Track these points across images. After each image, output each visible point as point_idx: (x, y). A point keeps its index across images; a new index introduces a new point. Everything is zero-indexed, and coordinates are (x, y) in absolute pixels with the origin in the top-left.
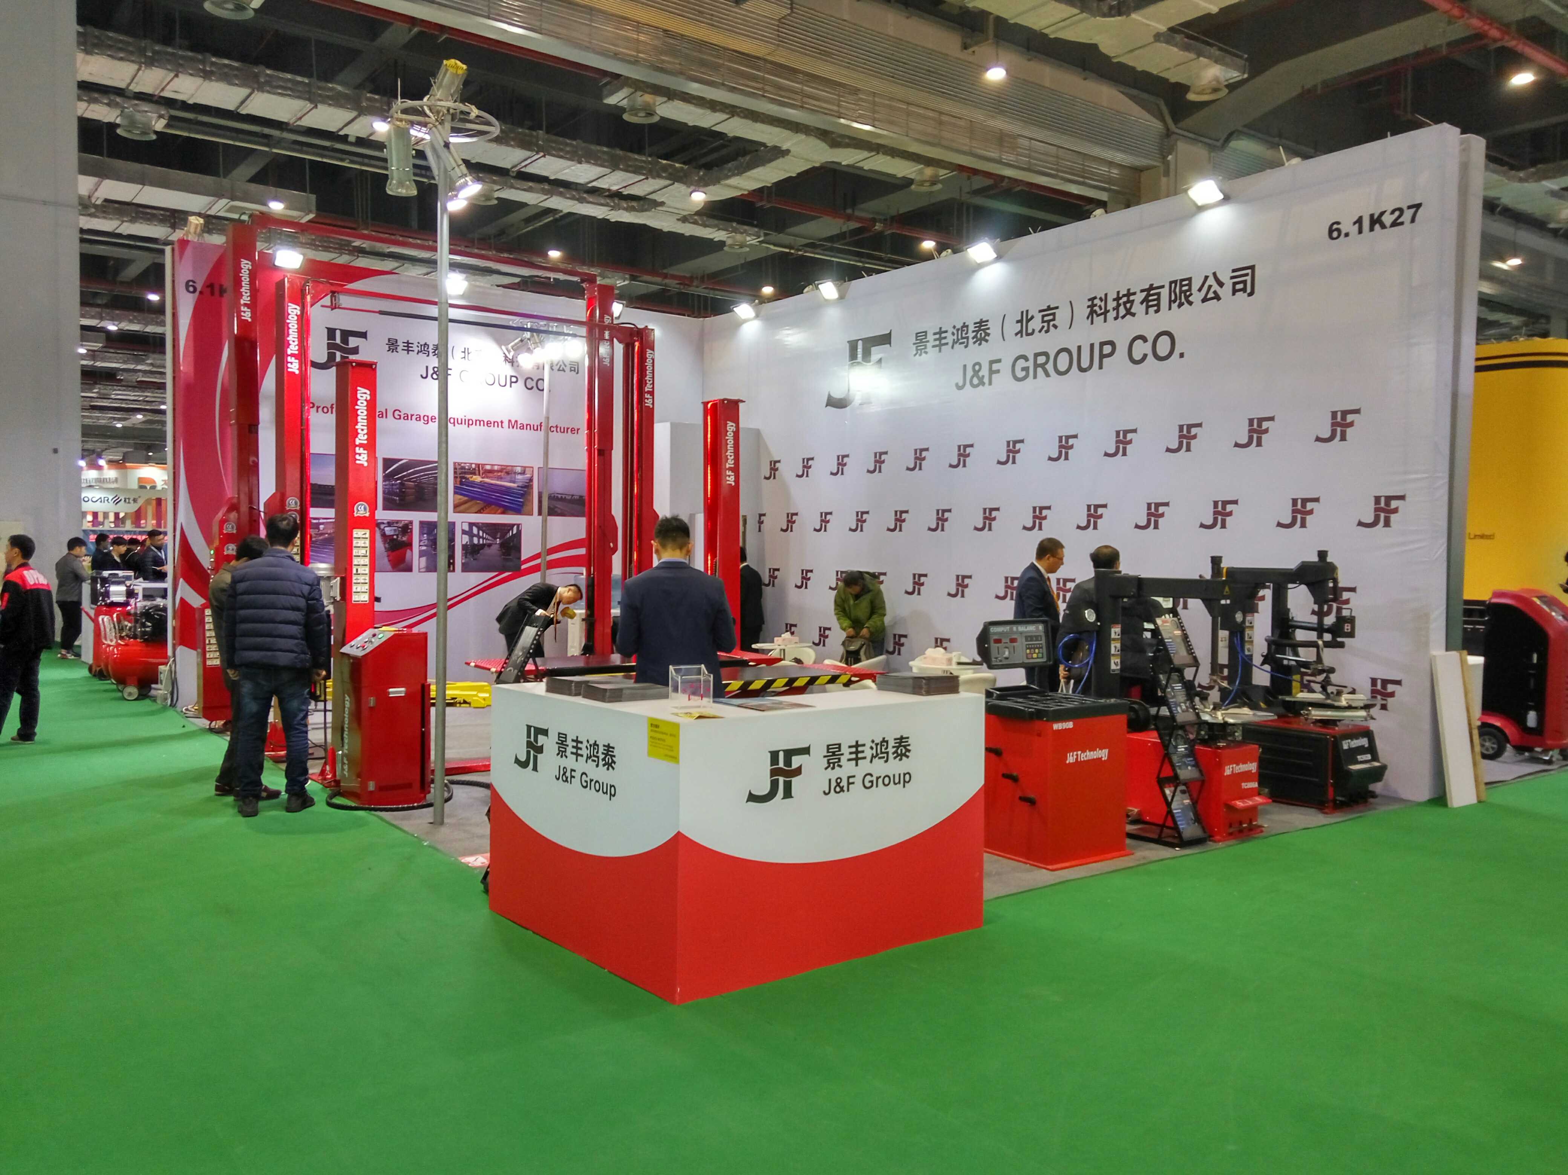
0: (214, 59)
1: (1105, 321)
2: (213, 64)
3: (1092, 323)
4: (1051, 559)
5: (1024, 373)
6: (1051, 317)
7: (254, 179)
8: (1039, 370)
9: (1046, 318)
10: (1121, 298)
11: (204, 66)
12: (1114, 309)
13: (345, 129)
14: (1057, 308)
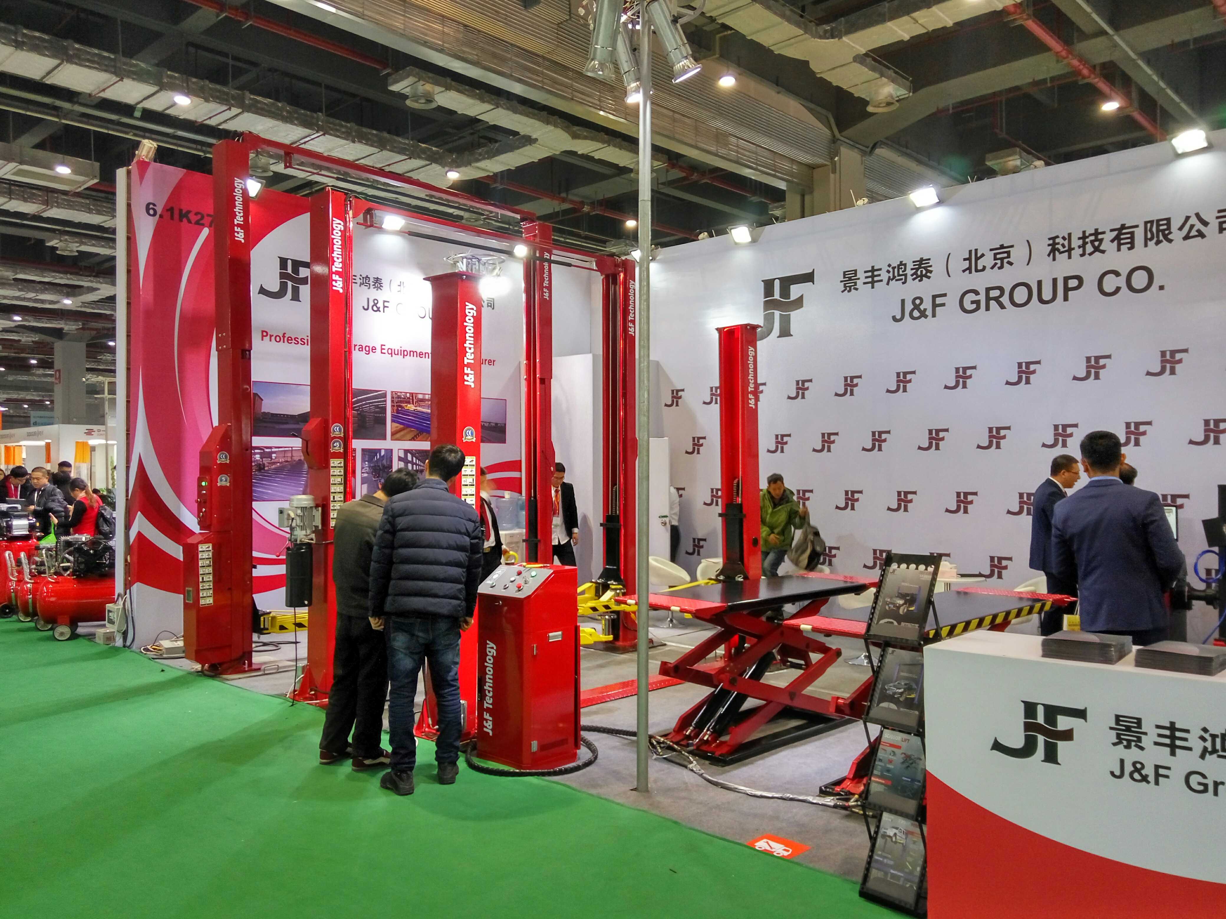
0: (25, 31)
1: (1070, 257)
2: (24, 35)
3: (1054, 259)
4: (1066, 474)
5: (974, 306)
6: (1005, 255)
7: (40, 146)
8: (993, 303)
9: (998, 256)
10: (1087, 237)
11: (16, 37)
12: (1079, 247)
13: (144, 102)
14: (1012, 246)
